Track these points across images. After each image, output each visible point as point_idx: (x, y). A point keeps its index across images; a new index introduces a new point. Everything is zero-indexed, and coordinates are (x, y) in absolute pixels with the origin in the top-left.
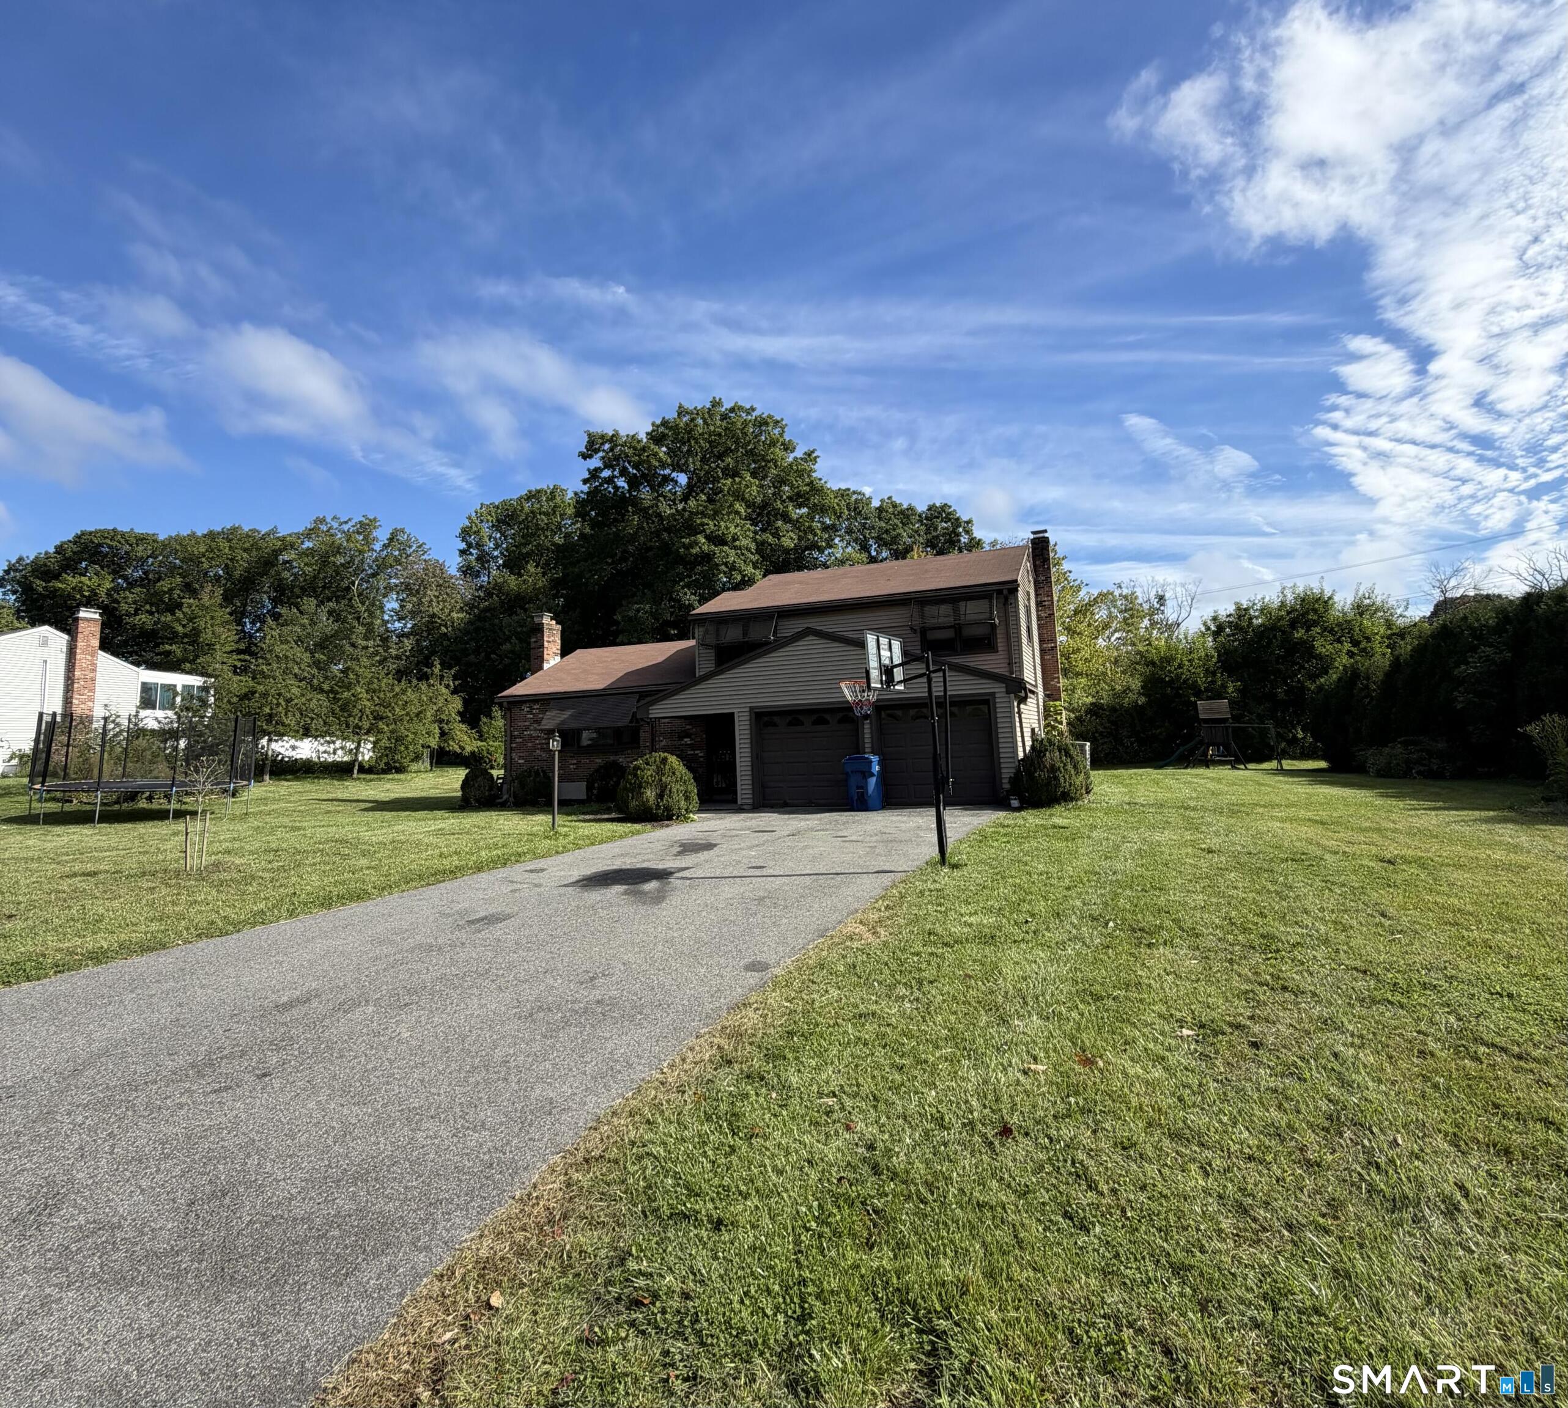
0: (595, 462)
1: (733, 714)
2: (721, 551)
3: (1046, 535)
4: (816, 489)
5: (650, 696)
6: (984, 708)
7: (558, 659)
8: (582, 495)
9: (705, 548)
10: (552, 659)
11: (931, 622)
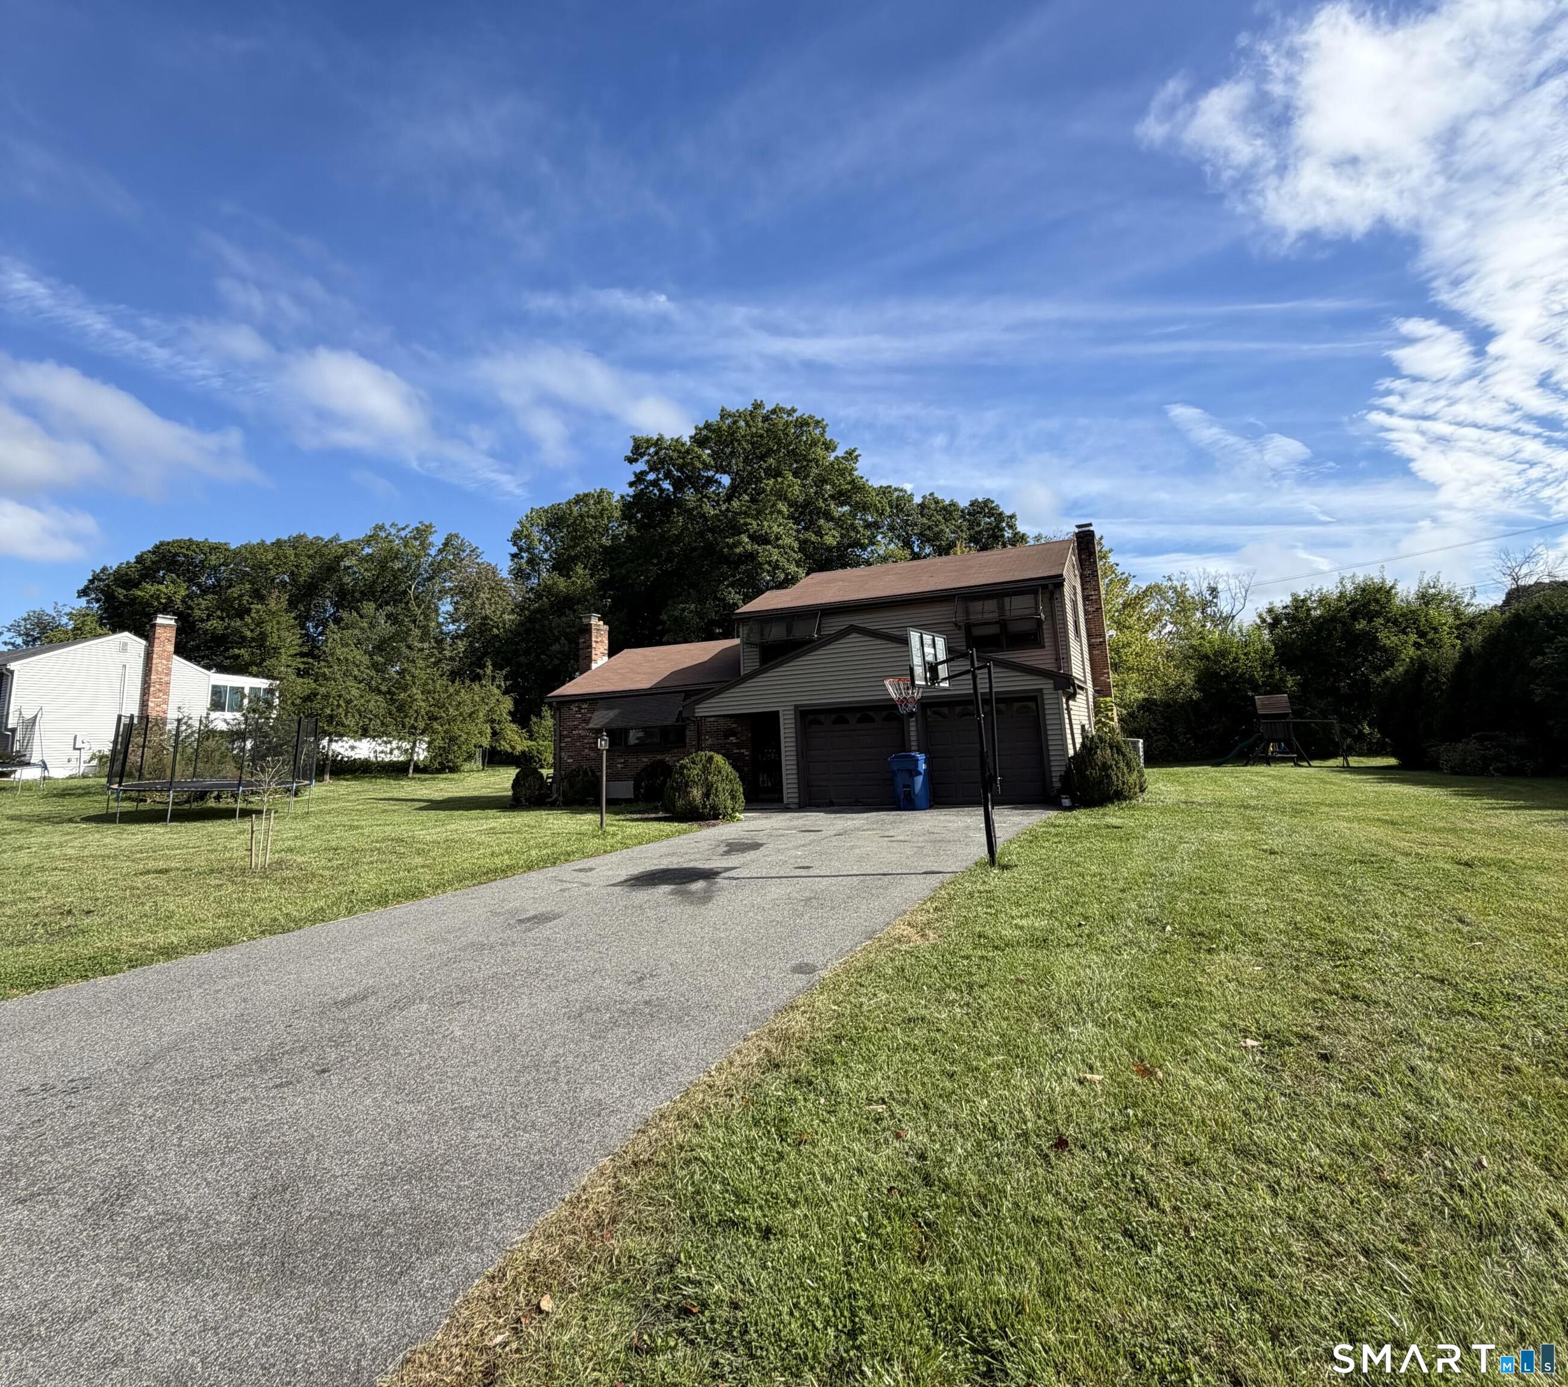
0: (641, 466)
1: (778, 712)
2: (764, 550)
3: (1091, 528)
4: (857, 487)
5: (696, 694)
6: (1032, 705)
7: (606, 659)
8: (629, 499)
9: (749, 547)
10: (600, 659)
11: (975, 617)
